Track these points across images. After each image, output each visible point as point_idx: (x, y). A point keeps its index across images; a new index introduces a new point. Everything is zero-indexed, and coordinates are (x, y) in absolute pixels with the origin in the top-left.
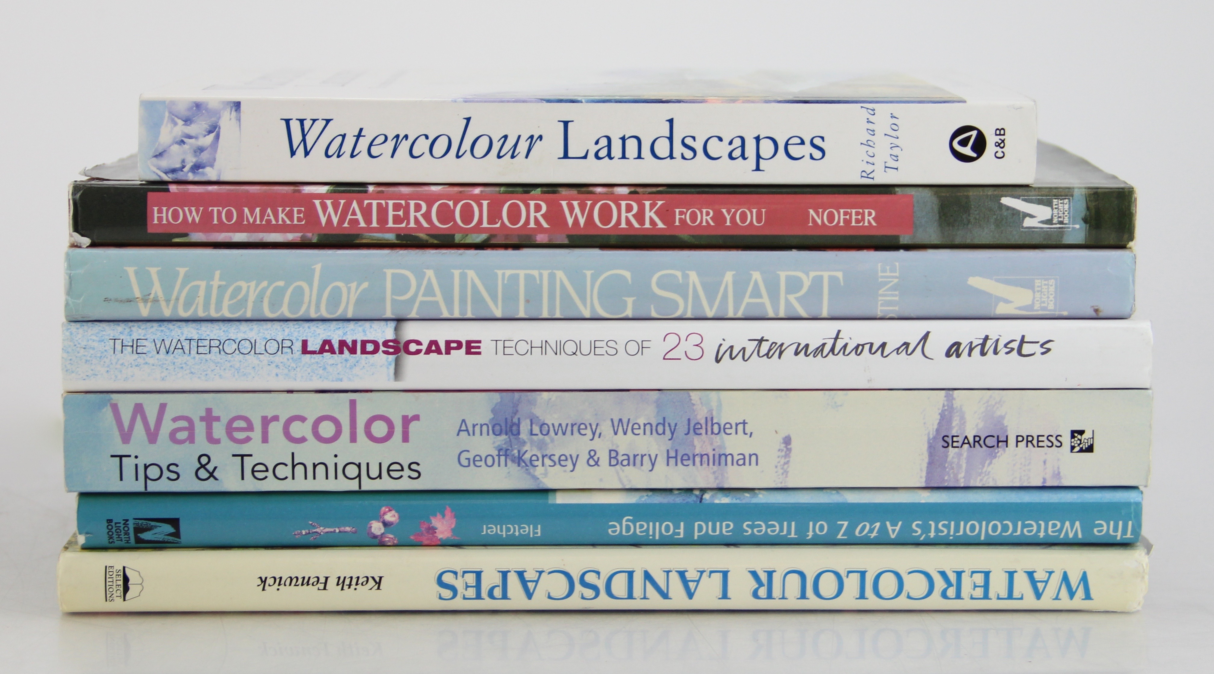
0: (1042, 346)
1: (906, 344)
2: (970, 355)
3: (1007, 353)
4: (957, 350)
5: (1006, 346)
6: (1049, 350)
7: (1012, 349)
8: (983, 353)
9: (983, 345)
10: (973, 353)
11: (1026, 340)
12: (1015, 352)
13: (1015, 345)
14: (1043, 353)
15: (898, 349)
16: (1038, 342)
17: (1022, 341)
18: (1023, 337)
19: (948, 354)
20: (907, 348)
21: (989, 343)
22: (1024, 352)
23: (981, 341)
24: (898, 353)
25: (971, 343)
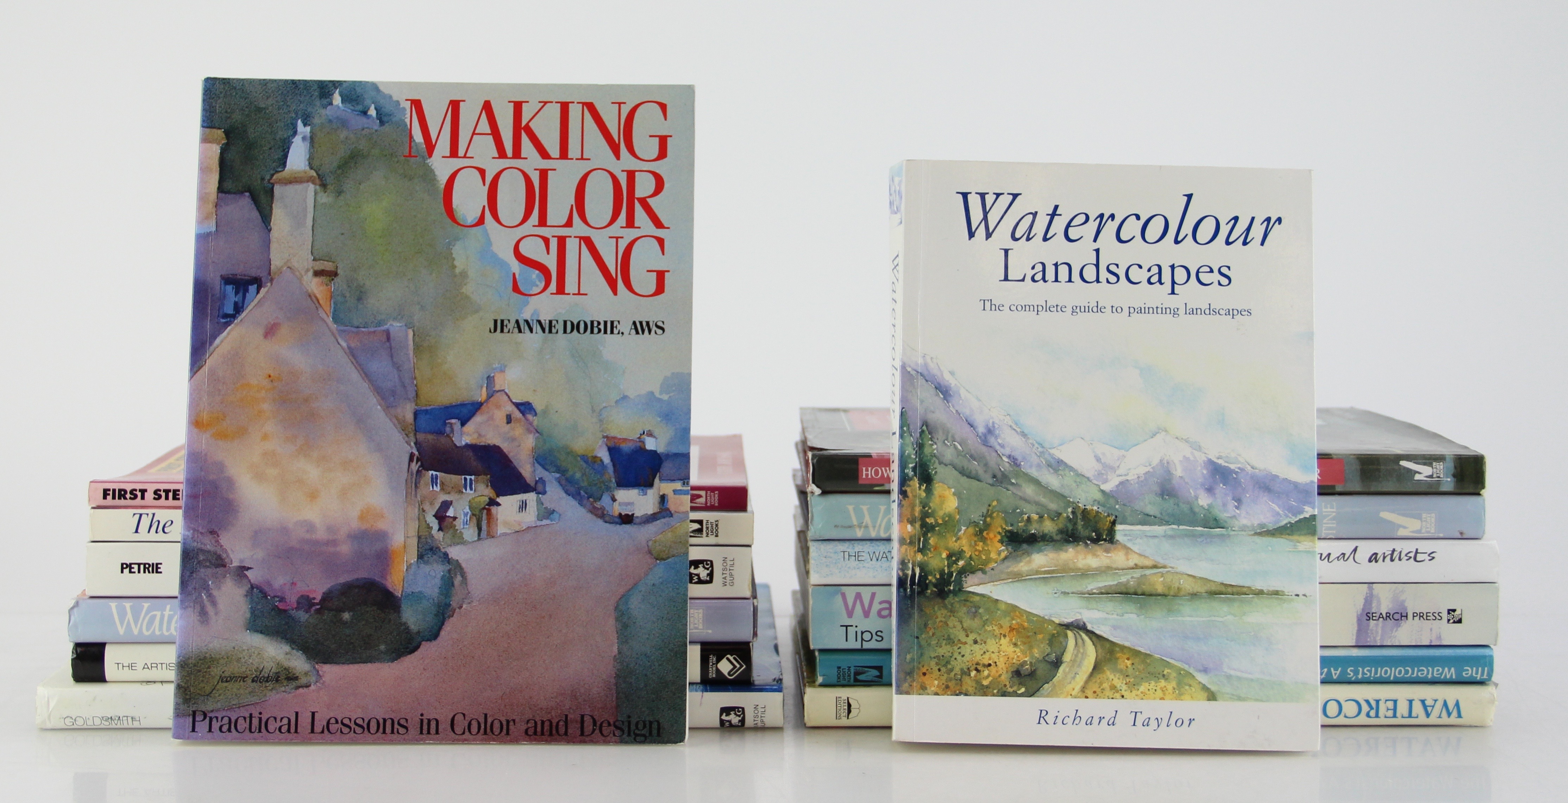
0: (1429, 555)
1: (1344, 554)
2: (1384, 561)
3: (1407, 560)
4: (1376, 558)
5: (1406, 555)
6: (1433, 558)
7: (1410, 557)
8: (1392, 560)
9: (1392, 554)
10: (1385, 560)
11: (1419, 551)
12: (1412, 559)
13: (1412, 555)
14: (1430, 560)
15: (1338, 557)
16: (1426, 553)
17: (1417, 552)
18: (1417, 550)
19: (1370, 561)
20: (1344, 557)
21: (1396, 554)
22: (1418, 559)
23: (1390, 552)
24: (1338, 560)
25: (1384, 553)
